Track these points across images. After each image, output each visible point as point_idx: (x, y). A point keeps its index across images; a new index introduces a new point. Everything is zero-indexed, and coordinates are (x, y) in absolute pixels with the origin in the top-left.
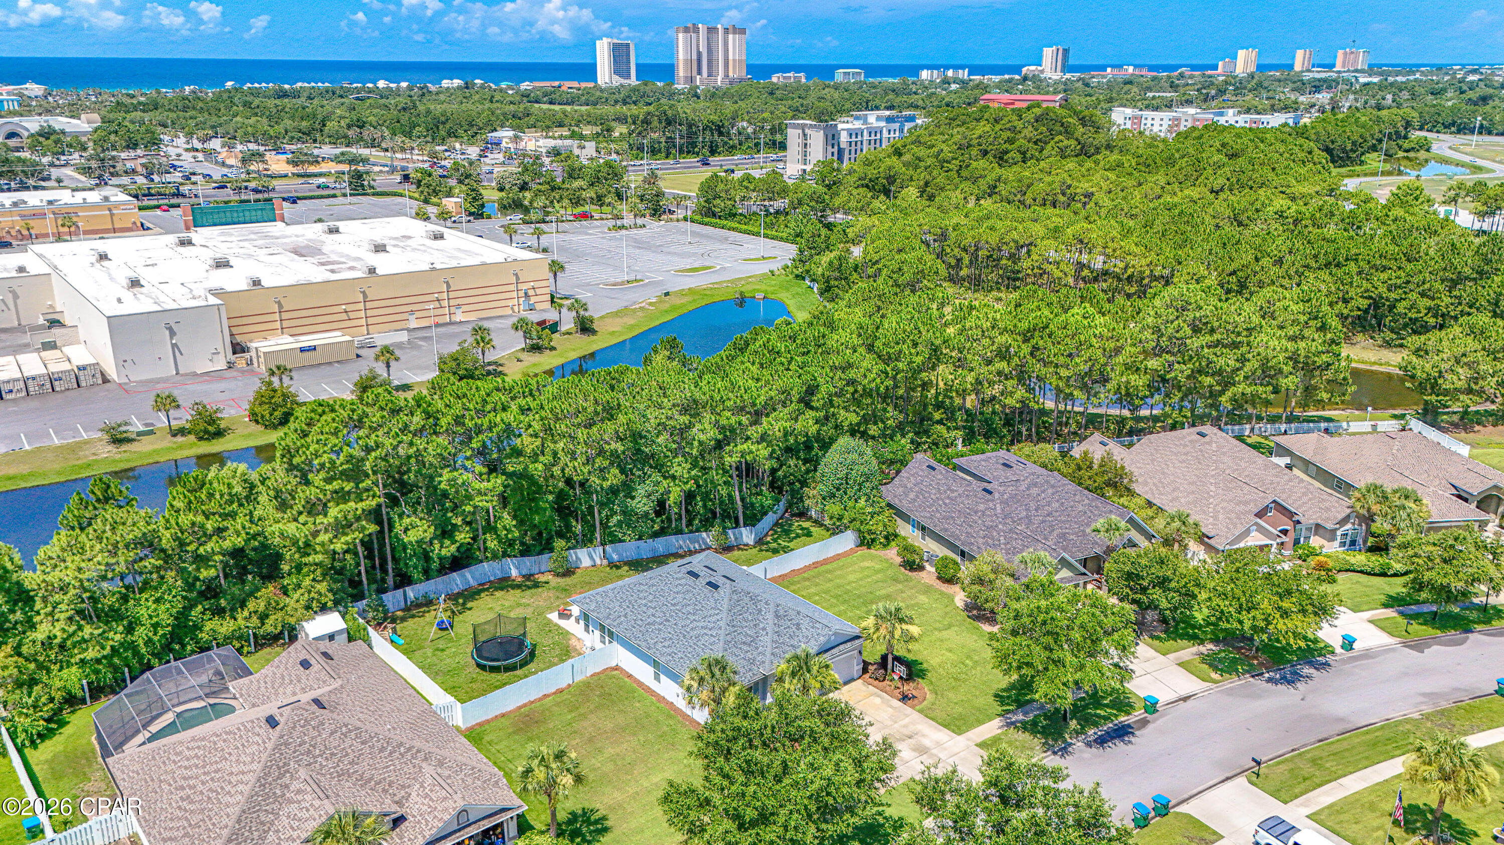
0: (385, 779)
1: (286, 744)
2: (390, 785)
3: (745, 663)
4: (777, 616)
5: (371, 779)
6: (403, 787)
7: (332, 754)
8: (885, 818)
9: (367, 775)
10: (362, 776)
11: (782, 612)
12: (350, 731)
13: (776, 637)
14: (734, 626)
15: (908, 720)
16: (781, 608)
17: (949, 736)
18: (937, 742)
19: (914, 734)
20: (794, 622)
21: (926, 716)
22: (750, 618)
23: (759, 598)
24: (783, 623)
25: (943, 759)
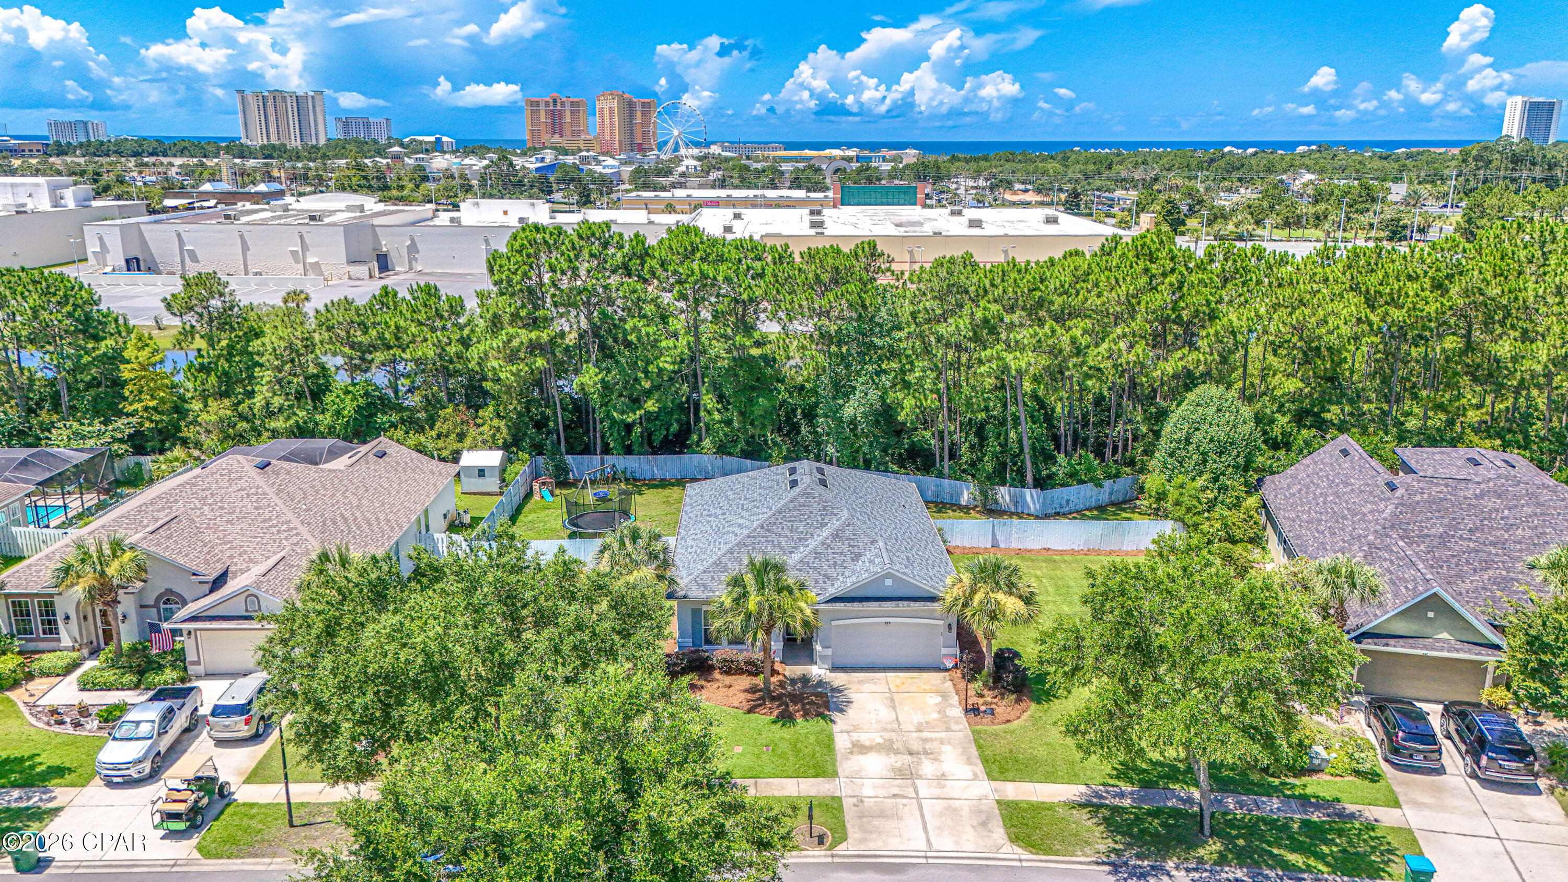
0: (242, 547)
1: (194, 485)
2: (240, 555)
5: (230, 542)
6: (251, 560)
7: (221, 508)
9: (230, 538)
10: (225, 536)
12: (257, 494)
14: (769, 531)
15: (943, 735)
16: (851, 528)
17: (975, 775)
18: (943, 775)
19: (926, 753)
20: (856, 550)
21: (975, 740)
22: (801, 529)
23: (836, 511)
24: (838, 546)
25: (921, 796)
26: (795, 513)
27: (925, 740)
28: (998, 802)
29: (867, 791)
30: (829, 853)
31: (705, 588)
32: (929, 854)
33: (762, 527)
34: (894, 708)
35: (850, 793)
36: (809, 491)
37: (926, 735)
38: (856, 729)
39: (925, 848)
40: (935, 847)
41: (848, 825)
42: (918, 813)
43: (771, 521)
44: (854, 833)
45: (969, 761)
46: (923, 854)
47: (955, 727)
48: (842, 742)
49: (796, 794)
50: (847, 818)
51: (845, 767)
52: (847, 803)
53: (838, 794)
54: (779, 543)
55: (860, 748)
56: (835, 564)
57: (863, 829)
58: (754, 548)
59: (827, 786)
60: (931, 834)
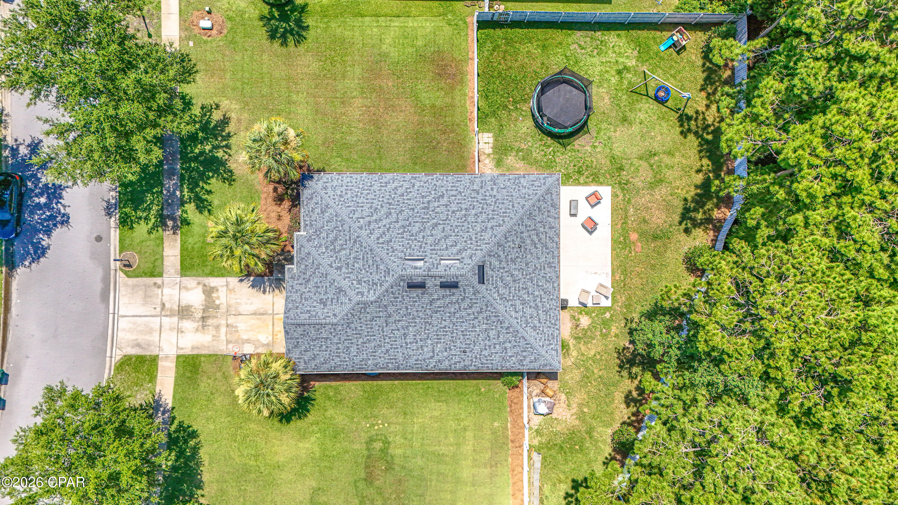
3: (319, 225)
4: (340, 290)
8: (140, 218)
11: (343, 299)
13: (322, 270)
14: (355, 242)
15: (223, 337)
16: (347, 301)
17: (182, 349)
18: (182, 332)
19: (203, 326)
20: (329, 303)
21: (217, 355)
22: (356, 265)
23: (372, 292)
24: (332, 292)
25: (163, 318)
26: (370, 262)
27: (217, 327)
28: (158, 356)
29: (166, 291)
30: (118, 268)
31: (309, 199)
32: (116, 316)
33: (358, 237)
34: (255, 314)
35: (165, 282)
36: (391, 273)
37: (223, 330)
38: (230, 290)
39: (120, 313)
40: (121, 319)
41: (138, 279)
42: (149, 314)
43: (364, 244)
44: (132, 281)
45: (193, 348)
46: (116, 312)
47: (230, 346)
48: (214, 282)
49: (165, 254)
50: (144, 279)
51: (190, 282)
52: (159, 280)
53: (164, 275)
54: (344, 249)
55: (209, 292)
56: (318, 287)
57: (134, 286)
58: (340, 231)
59: (172, 271)
60: (131, 318)
